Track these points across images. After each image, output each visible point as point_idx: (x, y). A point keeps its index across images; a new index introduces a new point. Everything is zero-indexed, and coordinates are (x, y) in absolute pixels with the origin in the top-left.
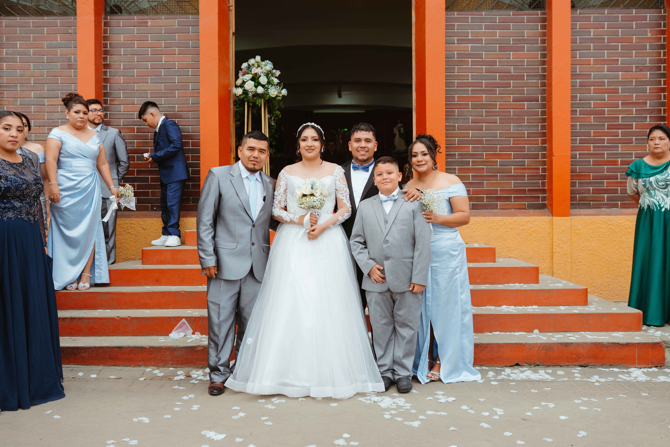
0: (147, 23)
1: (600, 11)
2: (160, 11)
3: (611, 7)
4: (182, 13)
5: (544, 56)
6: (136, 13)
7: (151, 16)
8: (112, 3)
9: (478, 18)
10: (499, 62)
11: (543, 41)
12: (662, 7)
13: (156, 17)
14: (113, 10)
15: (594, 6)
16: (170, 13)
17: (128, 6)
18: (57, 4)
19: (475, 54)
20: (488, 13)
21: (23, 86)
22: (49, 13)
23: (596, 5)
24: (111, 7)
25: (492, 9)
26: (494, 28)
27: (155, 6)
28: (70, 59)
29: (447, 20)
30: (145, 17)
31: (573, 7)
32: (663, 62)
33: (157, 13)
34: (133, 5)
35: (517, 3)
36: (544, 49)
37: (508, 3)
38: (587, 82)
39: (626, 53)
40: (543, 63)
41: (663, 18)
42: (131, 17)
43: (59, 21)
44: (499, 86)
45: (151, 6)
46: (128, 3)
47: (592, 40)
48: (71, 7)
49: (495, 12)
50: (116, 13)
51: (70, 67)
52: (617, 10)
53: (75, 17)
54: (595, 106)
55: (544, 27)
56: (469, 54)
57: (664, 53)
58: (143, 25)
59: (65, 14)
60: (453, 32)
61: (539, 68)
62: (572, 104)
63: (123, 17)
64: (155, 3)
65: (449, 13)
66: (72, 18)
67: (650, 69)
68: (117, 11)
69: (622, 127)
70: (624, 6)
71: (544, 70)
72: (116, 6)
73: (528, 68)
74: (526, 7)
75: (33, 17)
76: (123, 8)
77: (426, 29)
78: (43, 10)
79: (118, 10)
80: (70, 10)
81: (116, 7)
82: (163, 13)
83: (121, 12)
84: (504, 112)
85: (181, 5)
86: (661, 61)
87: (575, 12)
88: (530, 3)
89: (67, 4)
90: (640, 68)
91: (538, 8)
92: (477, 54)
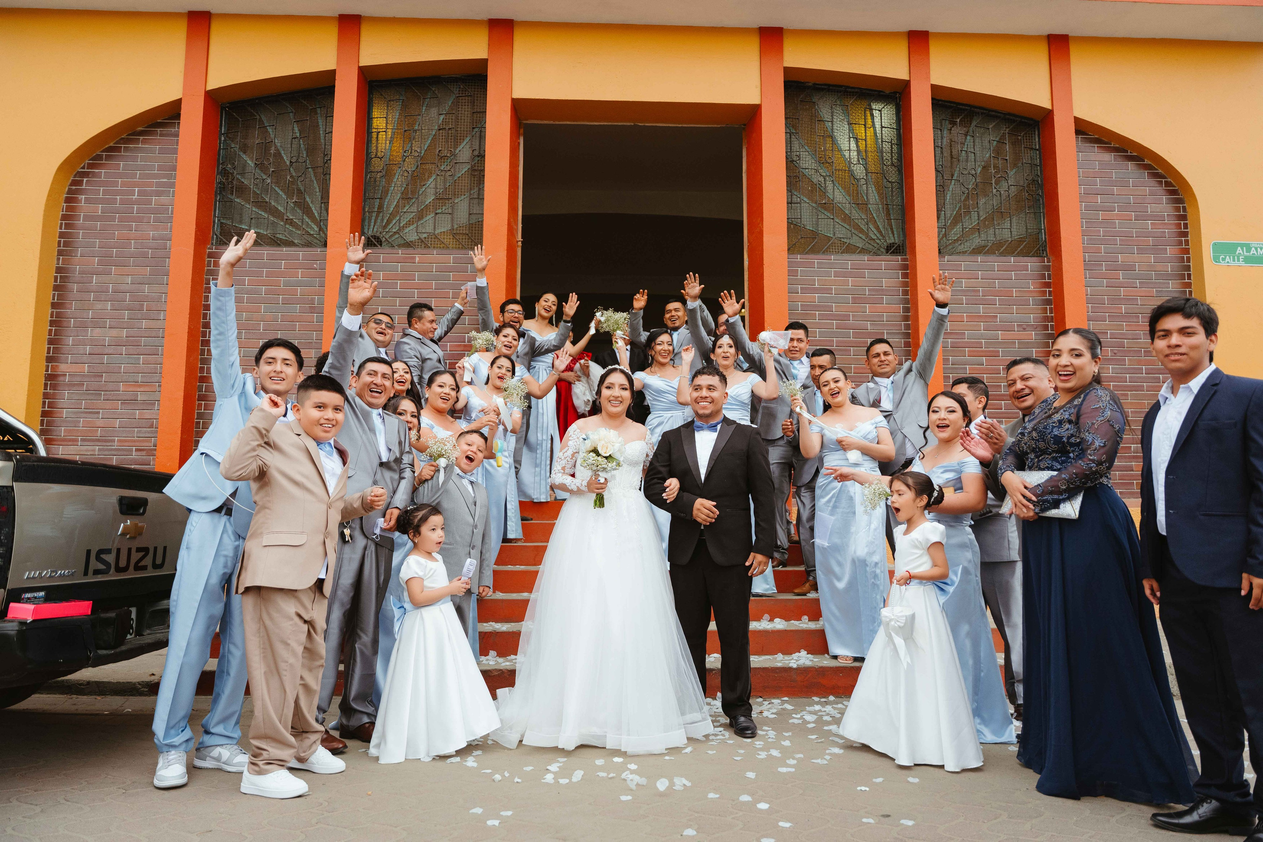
0: (415, 258)
1: (972, 258)
2: (431, 244)
3: (985, 253)
4: (459, 248)
5: (906, 310)
6: (400, 246)
7: (419, 250)
8: (370, 233)
9: (826, 263)
10: (853, 316)
11: (905, 293)
12: (1045, 255)
13: (425, 251)
14: (372, 241)
15: (964, 253)
16: (443, 247)
17: (391, 236)
18: (299, 232)
19: (822, 306)
20: (839, 257)
21: (250, 333)
22: (290, 244)
23: (966, 251)
24: (369, 238)
25: (842, 253)
26: (845, 275)
27: (425, 238)
28: (313, 299)
29: (790, 264)
30: (410, 250)
31: (940, 252)
32: (1050, 320)
33: (426, 247)
34: (397, 236)
35: (870, 246)
36: (907, 301)
37: (861, 246)
38: (959, 342)
39: (1005, 308)
40: (906, 318)
41: (1047, 268)
42: (395, 251)
43: (301, 253)
44: (854, 345)
45: (420, 239)
46: (391, 233)
47: (964, 292)
48: (318, 237)
49: (846, 256)
50: (375, 245)
51: (312, 310)
52: (991, 258)
53: (323, 249)
54: (971, 372)
55: (905, 276)
56: (816, 306)
57: (1051, 309)
58: (409, 260)
59: (308, 245)
60: (796, 279)
61: (901, 325)
62: (944, 368)
63: (384, 251)
64: (425, 235)
65: (791, 256)
66: (319, 250)
67: (1035, 328)
68: (376, 243)
69: (1005, 398)
70: (1000, 254)
71: (907, 327)
72: (375, 237)
73: (888, 325)
74: (882, 252)
75: (268, 248)
76: (384, 239)
77: (765, 274)
78: (281, 240)
79: (378, 242)
80: (315, 241)
81: (375, 239)
82: (434, 247)
83: (381, 245)
84: (861, 377)
85: (457, 237)
86: (1046, 319)
87: (942, 260)
88: (887, 247)
89: (312, 233)
90: (1025, 326)
91: (897, 253)
92: (826, 306)
